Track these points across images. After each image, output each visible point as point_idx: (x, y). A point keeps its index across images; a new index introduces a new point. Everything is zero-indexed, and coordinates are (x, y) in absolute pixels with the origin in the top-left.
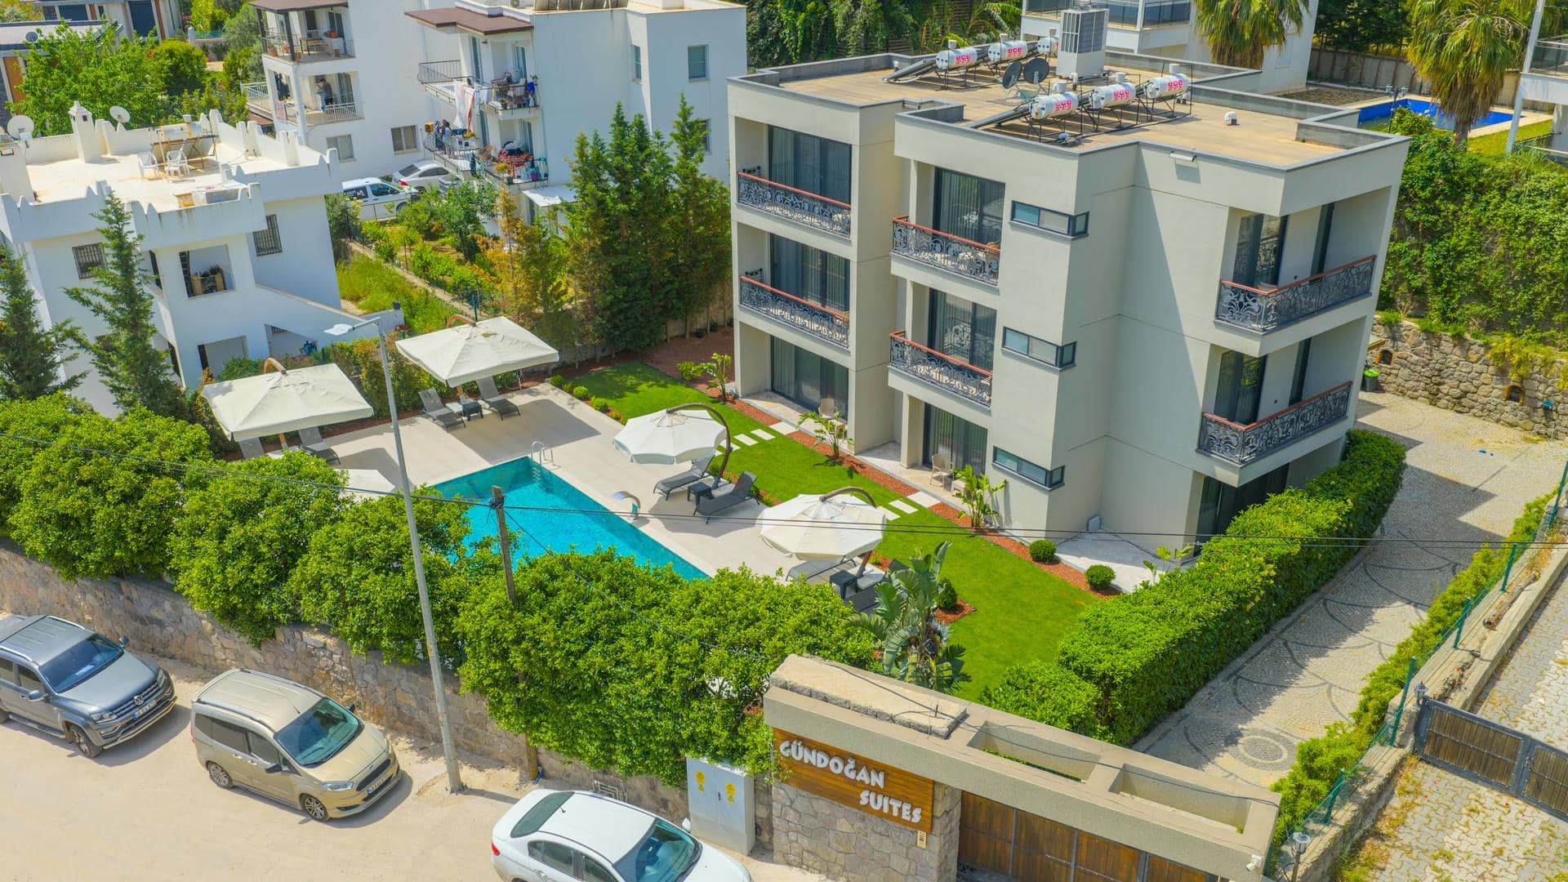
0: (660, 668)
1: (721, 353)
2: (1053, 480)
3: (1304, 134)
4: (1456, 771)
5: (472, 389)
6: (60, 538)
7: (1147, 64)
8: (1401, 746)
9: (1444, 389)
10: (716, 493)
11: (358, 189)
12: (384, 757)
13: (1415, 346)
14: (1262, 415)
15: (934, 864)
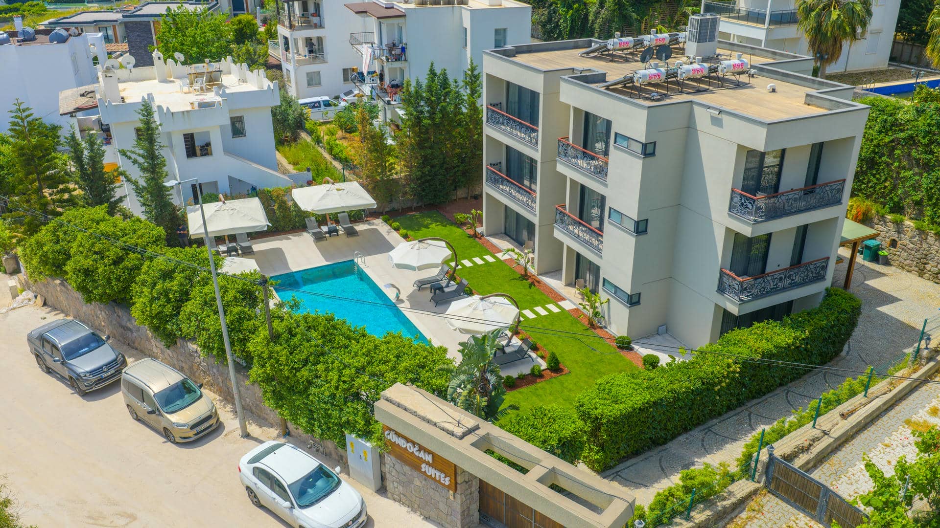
1: (476, 210)
2: (633, 301)
3: (809, 100)
4: (788, 502)
5: (335, 218)
8: (759, 482)
9: (928, 267)
10: (446, 290)
11: (315, 103)
12: (209, 413)
13: (912, 238)
15: (459, 510)
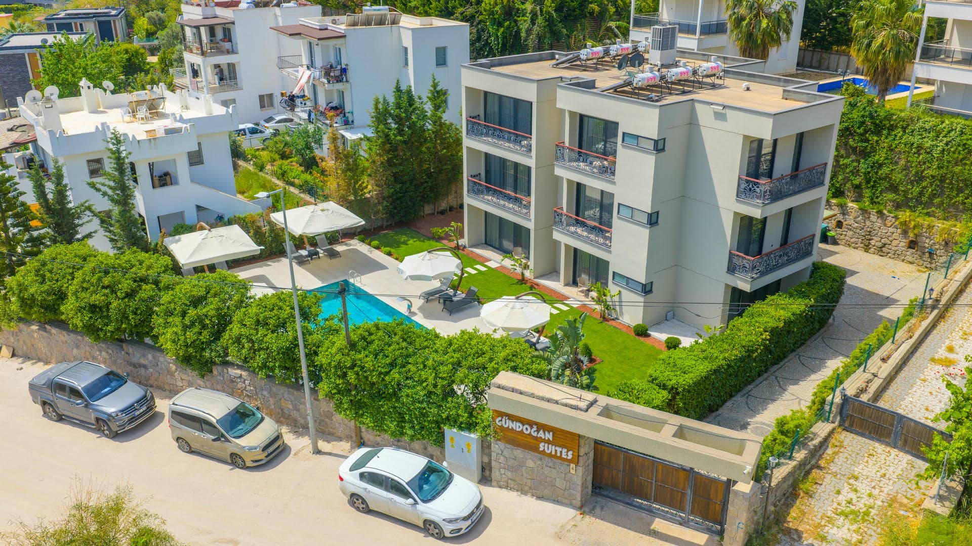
0: (431, 379)
1: (456, 222)
2: (647, 289)
3: (787, 95)
4: (863, 435)
5: (313, 241)
6: (91, 318)
7: (701, 57)
8: (833, 422)
9: (873, 242)
10: (455, 299)
11: (241, 130)
12: (276, 434)
13: (856, 218)
14: (764, 251)
15: (579, 482)
